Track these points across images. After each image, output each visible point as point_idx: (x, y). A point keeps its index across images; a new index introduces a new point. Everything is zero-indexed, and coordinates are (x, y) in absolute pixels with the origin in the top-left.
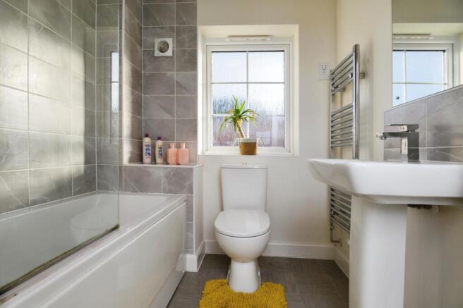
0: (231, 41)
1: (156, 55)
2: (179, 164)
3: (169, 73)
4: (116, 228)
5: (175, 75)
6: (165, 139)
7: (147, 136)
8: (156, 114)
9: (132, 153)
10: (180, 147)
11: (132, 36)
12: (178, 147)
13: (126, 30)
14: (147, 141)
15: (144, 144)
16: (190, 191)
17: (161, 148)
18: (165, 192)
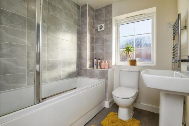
0: (127, 19)
1: (98, 31)
2: (105, 69)
3: (103, 36)
4: (75, 88)
5: (105, 37)
6: (101, 60)
7: (95, 59)
8: (99, 51)
9: (90, 65)
10: (105, 63)
11: (91, 26)
12: (105, 62)
13: (88, 25)
14: (95, 60)
15: (94, 61)
16: (107, 78)
17: (99, 63)
18: (99, 78)
